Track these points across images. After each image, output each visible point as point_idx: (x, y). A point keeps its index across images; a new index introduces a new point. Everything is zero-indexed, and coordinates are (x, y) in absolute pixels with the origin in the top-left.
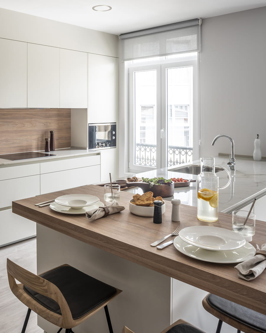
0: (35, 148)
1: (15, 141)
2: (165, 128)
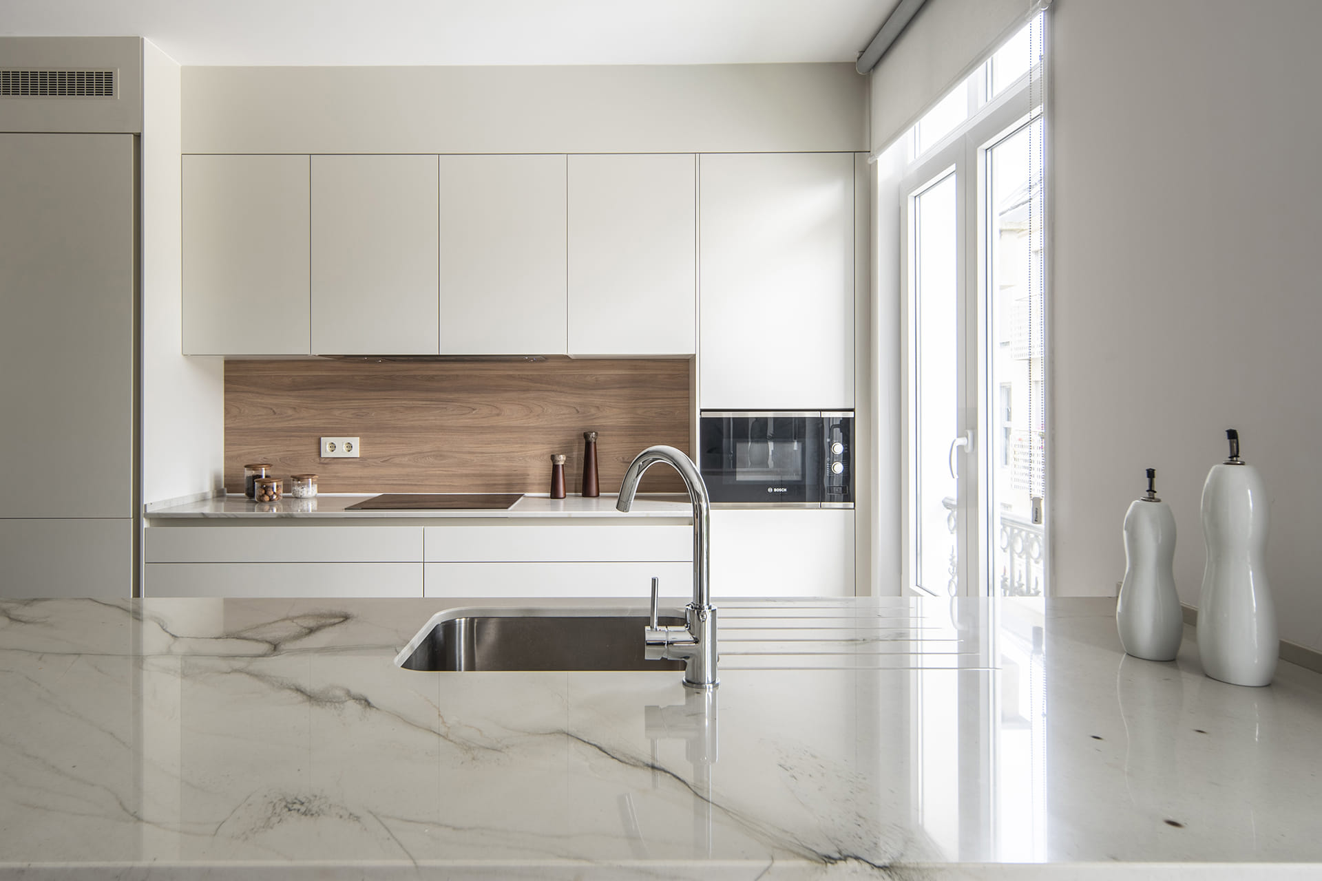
0: (539, 484)
1: (468, 457)
2: (974, 428)
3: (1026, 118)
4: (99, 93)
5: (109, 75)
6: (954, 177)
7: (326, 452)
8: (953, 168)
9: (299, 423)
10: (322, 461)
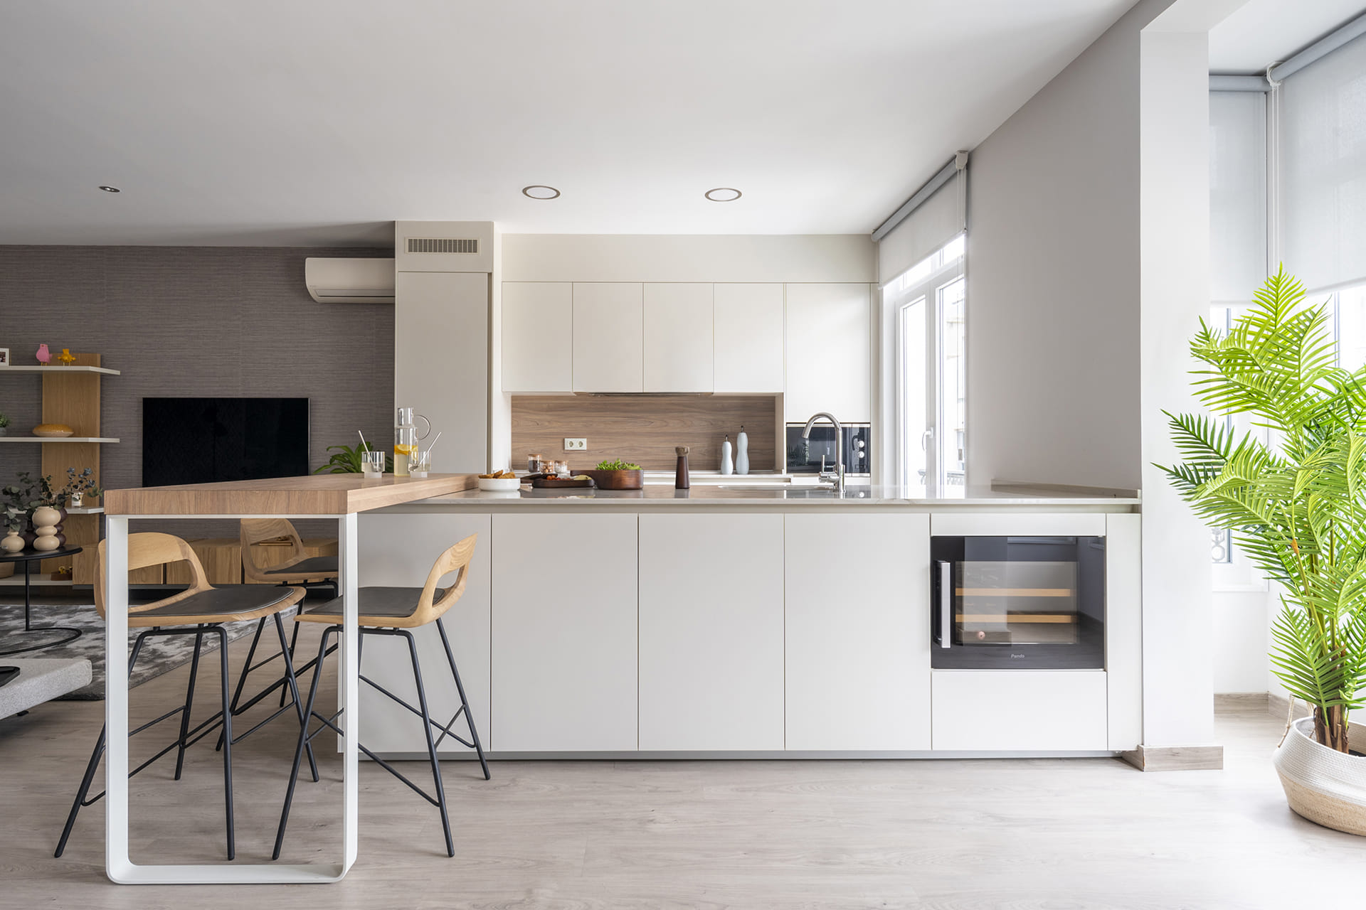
1: (649, 450)
2: (934, 426)
3: (956, 279)
4: (470, 251)
5: (475, 241)
6: (924, 301)
7: (568, 447)
8: (924, 296)
9: (552, 430)
10: (566, 452)
